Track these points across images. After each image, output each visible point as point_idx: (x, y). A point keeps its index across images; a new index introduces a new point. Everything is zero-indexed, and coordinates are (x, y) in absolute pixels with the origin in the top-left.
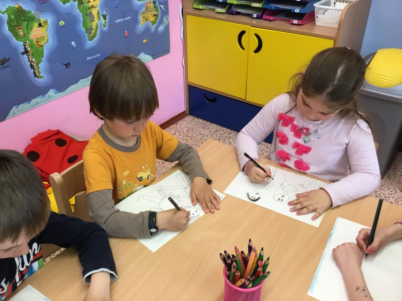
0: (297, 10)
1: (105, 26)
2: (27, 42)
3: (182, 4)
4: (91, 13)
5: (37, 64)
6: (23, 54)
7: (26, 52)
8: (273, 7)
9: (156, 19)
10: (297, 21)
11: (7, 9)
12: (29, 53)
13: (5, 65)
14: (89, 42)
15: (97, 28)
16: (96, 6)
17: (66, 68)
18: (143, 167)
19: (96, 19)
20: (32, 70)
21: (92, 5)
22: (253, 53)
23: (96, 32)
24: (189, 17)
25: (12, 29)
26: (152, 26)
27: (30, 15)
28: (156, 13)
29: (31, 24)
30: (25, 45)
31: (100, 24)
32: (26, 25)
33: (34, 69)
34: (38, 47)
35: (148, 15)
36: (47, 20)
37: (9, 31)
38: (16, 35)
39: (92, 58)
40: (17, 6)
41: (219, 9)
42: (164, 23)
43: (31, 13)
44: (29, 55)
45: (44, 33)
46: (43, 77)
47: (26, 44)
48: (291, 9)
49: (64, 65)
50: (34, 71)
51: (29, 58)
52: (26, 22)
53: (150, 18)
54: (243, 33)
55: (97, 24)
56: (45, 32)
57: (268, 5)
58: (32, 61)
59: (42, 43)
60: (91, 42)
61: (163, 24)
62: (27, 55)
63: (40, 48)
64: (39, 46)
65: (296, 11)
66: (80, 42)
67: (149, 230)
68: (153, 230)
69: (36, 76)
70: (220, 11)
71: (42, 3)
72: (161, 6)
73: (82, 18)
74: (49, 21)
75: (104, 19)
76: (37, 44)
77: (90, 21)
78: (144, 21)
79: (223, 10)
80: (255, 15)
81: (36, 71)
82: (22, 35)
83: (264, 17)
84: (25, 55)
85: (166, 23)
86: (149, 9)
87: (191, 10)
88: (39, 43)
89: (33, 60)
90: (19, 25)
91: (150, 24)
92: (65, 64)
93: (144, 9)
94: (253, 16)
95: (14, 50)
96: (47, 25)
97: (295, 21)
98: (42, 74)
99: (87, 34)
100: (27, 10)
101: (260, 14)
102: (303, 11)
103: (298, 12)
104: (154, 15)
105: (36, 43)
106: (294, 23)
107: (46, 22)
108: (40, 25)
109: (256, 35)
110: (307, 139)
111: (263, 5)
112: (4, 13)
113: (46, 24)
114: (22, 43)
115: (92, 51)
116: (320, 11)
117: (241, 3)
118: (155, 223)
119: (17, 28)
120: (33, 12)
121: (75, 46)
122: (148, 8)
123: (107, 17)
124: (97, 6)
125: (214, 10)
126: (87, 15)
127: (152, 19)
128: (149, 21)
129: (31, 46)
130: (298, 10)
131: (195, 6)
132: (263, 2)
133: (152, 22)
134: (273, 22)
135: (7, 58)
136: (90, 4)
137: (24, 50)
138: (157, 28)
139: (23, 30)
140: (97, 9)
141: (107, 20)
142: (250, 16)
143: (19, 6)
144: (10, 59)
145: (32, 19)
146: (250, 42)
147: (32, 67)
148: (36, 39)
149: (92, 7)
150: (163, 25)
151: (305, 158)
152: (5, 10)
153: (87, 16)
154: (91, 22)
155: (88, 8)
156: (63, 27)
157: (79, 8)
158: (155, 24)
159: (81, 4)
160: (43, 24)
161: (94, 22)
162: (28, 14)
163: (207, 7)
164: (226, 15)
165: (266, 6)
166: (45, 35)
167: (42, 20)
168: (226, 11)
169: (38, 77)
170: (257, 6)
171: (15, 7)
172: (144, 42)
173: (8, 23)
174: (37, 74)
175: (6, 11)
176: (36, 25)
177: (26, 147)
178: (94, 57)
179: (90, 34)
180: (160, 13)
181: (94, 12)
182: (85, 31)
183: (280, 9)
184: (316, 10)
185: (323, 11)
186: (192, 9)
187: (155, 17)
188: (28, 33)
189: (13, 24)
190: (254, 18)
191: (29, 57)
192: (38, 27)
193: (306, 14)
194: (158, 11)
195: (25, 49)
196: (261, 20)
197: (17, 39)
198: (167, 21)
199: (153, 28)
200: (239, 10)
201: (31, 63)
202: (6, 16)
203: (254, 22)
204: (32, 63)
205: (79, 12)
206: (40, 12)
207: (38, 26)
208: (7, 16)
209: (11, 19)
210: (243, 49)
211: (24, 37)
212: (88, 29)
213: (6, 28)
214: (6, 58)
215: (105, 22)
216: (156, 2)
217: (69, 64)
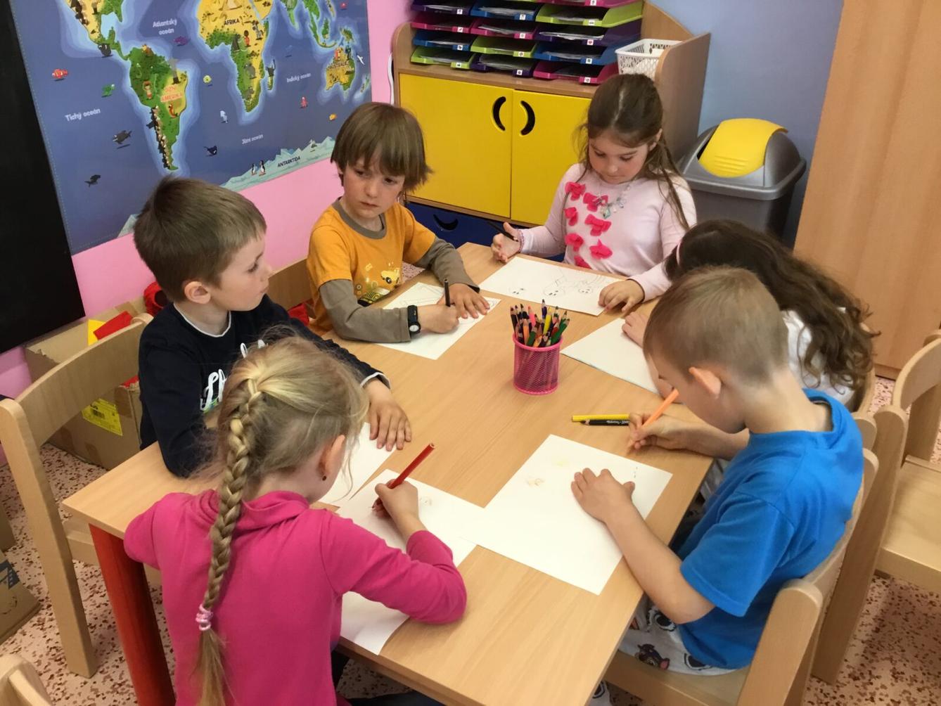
0: (589, 61)
1: (271, 87)
2: (157, 107)
3: (392, 56)
4: (250, 65)
5: (169, 146)
6: (150, 126)
7: (154, 124)
8: (550, 57)
9: (351, 79)
10: (589, 78)
11: (131, 52)
12: (158, 126)
13: (124, 143)
14: (247, 114)
15: (259, 89)
16: (258, 53)
17: (210, 155)
18: (389, 265)
19: (258, 75)
20: (162, 154)
21: (253, 52)
22: (520, 135)
23: (257, 96)
24: (404, 78)
25: (137, 85)
26: (345, 92)
27: (162, 62)
28: (350, 69)
29: (163, 77)
30: (153, 113)
31: (264, 84)
32: (156, 79)
33: (164, 153)
34: (171, 116)
35: (339, 71)
36: (186, 72)
37: (132, 89)
38: (141, 95)
39: (249, 140)
40: (145, 48)
41: (458, 63)
42: (363, 87)
43: (164, 60)
44: (158, 130)
45: (181, 95)
46: (177, 168)
47: (154, 110)
48: (579, 58)
49: (209, 150)
50: (164, 157)
51: (157, 135)
52: (156, 75)
53: (342, 77)
54: (501, 101)
55: (259, 84)
56: (183, 92)
57: (541, 53)
58: (162, 140)
59: (177, 111)
60: (250, 112)
61: (361, 89)
62: (155, 129)
63: (174, 120)
64: (173, 115)
65: (587, 62)
66: (234, 113)
67: (409, 326)
68: (414, 328)
69: (166, 165)
70: (460, 67)
71: (179, 45)
72: (358, 57)
73: (237, 72)
74: (189, 75)
75: (270, 76)
76: (171, 110)
77: (249, 78)
78: (331, 82)
79: (465, 65)
80: (520, 72)
81: (167, 158)
82: (149, 96)
83: (536, 74)
84: (153, 128)
85: (367, 87)
86: (340, 62)
87: (408, 67)
88: (173, 111)
89: (164, 138)
90: (147, 78)
91: (341, 87)
92: (209, 147)
93: (332, 61)
94: (518, 74)
95: (137, 119)
96: (186, 82)
97: (586, 78)
98: (175, 163)
99: (243, 100)
100: (159, 55)
101: (528, 69)
102: (599, 62)
103: (591, 63)
104: (348, 73)
105: (168, 109)
106: (585, 81)
107: (184, 76)
108: (176, 81)
109: (524, 104)
110: (607, 212)
111: (532, 54)
112: (126, 59)
113: (185, 80)
114: (149, 109)
115: (251, 129)
116: (626, 61)
117: (496, 53)
118: (417, 318)
119: (143, 84)
120: (166, 60)
121: (225, 118)
122: (338, 61)
123: (275, 73)
124: (260, 52)
125: (449, 65)
126: (245, 67)
127: (345, 79)
128: (339, 83)
129: (162, 114)
130: (591, 60)
131: (415, 59)
132: (533, 50)
133: (344, 84)
134: (551, 82)
135: (127, 132)
136: (250, 50)
137: (151, 121)
138: (352, 94)
139: (151, 87)
140: (260, 58)
141: (274, 77)
142: (512, 73)
143: (148, 48)
144: (131, 135)
145: (164, 71)
146: (514, 115)
147: (161, 149)
148: (169, 102)
149: (253, 54)
150: (362, 91)
151: (605, 238)
152: (129, 53)
153: (245, 70)
154: (251, 79)
155: (245, 55)
156: (210, 85)
157: (233, 56)
158: (349, 87)
159: (236, 49)
160: (180, 80)
161: (254, 79)
162: (160, 61)
163: (434, 61)
164: (470, 72)
165: (538, 56)
166: (183, 98)
167: (179, 73)
168: (470, 65)
169: (169, 168)
170: (522, 56)
171: (142, 50)
172: (331, 119)
173: (131, 75)
174: (168, 162)
175: (129, 55)
176: (170, 80)
177: (146, 287)
178: (253, 139)
179: (248, 99)
180: (356, 68)
181: (256, 62)
182: (241, 94)
183: (561, 60)
184: (620, 60)
185: (631, 60)
186: (409, 65)
187: (349, 76)
188: (159, 92)
189: (137, 77)
190: (519, 76)
191: (158, 132)
192: (173, 84)
193: (603, 66)
194: (353, 66)
195: (153, 118)
196: (531, 80)
197: (142, 101)
198: (368, 85)
199: (345, 94)
200: (492, 64)
201: (160, 142)
202: (128, 64)
203: (520, 82)
204: (162, 142)
205: (233, 62)
206: (176, 60)
207: (172, 82)
208: (130, 64)
209: (135, 68)
210: (503, 128)
211: (152, 98)
212: (246, 91)
213: (128, 82)
214: (125, 131)
215: (272, 81)
216: (350, 49)
217: (215, 148)
